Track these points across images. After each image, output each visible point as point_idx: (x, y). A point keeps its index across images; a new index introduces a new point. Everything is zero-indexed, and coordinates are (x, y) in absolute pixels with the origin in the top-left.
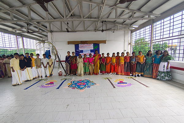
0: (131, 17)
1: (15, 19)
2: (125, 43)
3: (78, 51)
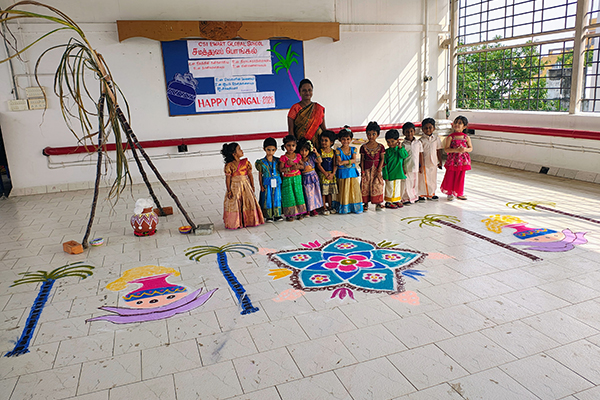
3: (184, 81)
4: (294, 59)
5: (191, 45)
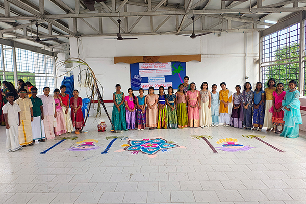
0: (256, 7)
1: (12, 14)
2: (245, 59)
3: (137, 78)
4: (182, 69)
5: (141, 65)
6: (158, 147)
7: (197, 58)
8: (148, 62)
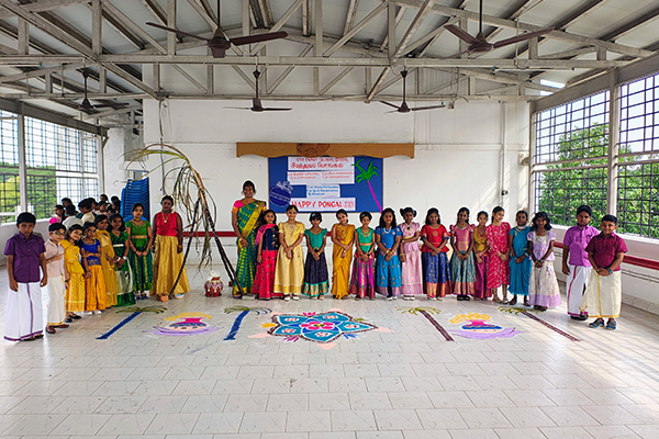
1: (32, 51)
2: (501, 156)
3: (282, 187)
4: (374, 172)
5: (291, 160)
6: (336, 329)
7: (406, 150)
8: (306, 156)
